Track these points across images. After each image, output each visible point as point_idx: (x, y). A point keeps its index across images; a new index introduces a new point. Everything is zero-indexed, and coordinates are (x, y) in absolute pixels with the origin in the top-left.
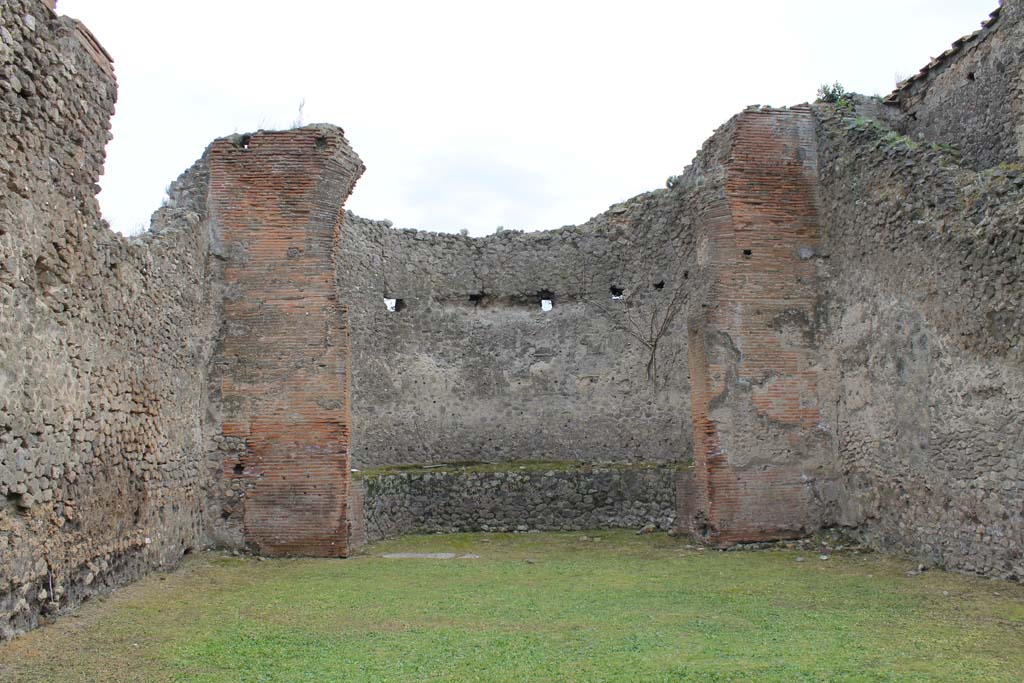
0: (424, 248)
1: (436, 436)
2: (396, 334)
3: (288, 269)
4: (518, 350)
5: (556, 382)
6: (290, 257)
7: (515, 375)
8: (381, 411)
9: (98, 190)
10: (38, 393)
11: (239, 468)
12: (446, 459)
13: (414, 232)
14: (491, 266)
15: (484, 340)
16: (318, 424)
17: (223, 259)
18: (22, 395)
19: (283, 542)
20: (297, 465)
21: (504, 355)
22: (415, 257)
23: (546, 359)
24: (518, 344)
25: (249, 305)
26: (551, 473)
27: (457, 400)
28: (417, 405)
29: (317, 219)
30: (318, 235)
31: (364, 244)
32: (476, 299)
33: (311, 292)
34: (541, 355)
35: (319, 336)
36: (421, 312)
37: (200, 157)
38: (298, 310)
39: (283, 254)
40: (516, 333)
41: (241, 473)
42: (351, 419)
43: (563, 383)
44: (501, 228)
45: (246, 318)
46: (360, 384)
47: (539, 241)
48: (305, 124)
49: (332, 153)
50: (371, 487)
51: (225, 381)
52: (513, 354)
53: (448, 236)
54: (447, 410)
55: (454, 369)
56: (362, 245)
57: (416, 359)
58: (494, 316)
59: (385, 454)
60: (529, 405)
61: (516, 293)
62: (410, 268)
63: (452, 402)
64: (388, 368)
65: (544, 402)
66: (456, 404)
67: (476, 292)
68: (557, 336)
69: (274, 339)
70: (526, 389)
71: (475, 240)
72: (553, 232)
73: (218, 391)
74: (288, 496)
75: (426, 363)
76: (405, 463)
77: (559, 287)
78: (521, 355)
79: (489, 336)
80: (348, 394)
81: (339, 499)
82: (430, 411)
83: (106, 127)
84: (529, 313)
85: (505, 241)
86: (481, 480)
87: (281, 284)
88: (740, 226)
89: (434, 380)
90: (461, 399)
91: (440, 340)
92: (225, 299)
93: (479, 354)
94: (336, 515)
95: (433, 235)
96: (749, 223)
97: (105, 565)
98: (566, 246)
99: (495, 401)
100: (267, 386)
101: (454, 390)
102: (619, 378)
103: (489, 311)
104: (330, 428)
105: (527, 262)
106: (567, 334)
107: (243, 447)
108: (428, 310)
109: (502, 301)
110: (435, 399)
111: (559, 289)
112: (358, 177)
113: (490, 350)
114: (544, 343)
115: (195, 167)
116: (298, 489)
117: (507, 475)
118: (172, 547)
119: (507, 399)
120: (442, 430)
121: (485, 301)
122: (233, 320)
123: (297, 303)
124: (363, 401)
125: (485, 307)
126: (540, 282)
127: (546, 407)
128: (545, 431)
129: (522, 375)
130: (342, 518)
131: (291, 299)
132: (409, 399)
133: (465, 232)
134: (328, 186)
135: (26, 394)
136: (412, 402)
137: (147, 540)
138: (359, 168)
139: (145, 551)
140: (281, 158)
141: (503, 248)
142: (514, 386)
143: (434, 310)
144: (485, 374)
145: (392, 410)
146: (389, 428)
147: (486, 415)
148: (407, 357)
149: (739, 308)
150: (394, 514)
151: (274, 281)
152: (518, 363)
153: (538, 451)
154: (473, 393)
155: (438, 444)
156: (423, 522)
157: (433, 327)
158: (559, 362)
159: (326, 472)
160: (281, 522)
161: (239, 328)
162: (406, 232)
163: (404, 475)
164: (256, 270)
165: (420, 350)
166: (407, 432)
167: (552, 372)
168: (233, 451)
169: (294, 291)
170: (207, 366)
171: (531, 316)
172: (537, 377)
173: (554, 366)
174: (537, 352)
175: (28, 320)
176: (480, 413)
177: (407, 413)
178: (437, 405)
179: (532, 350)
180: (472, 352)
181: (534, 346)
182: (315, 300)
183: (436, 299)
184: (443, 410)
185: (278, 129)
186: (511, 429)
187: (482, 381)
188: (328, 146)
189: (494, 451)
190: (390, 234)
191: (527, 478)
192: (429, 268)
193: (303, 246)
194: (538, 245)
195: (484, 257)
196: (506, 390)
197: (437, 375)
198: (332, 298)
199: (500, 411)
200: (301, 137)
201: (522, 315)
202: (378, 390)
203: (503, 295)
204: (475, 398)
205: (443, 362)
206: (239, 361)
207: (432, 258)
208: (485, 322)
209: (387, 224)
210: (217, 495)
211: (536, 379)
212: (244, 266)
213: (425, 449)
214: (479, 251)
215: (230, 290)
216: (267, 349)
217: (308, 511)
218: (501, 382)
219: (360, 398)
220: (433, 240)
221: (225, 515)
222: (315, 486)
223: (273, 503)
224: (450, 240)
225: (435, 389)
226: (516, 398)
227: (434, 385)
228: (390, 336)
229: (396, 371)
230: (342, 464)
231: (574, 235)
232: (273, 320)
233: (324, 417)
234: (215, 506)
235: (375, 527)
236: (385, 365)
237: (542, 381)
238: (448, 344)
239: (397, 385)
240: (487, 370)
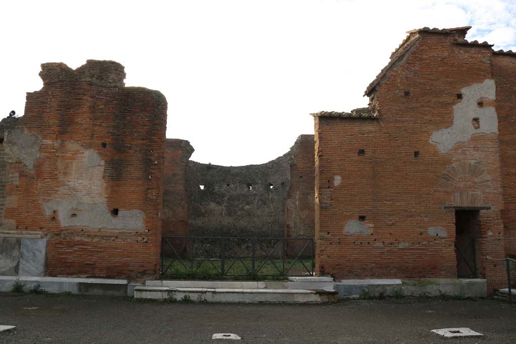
0: (213, 170)
1: (214, 228)
2: (203, 196)
3: (173, 179)
4: (241, 202)
5: (252, 212)
6: (173, 175)
7: (240, 210)
8: (198, 219)
13: (210, 165)
15: (230, 198)
16: (179, 222)
21: (236, 203)
22: (210, 173)
23: (249, 205)
24: (241, 200)
27: (221, 217)
28: (209, 218)
35: (180, 198)
36: (211, 190)
38: (175, 191)
40: (240, 197)
43: (254, 213)
52: (239, 203)
54: (218, 220)
55: (221, 207)
56: (194, 170)
57: (209, 204)
59: (199, 232)
60: (243, 219)
62: (208, 176)
64: (201, 207)
65: (248, 218)
67: (229, 184)
68: (253, 198)
70: (243, 214)
75: (212, 205)
79: (232, 197)
81: (184, 242)
82: (213, 219)
88: (300, 169)
89: (214, 210)
90: (223, 216)
91: (217, 198)
93: (229, 203)
94: (183, 246)
95: (216, 166)
96: (303, 169)
98: (257, 170)
99: (233, 217)
101: (221, 214)
102: (270, 211)
104: (183, 223)
105: (244, 175)
106: (256, 197)
108: (214, 189)
110: (215, 216)
112: (193, 153)
113: (232, 202)
114: (249, 200)
117: (234, 239)
119: (237, 217)
120: (216, 226)
123: (174, 188)
124: (193, 216)
125: (231, 188)
126: (248, 181)
127: (249, 220)
128: (248, 227)
129: (242, 209)
132: (207, 216)
138: (193, 150)
140: (171, 148)
141: (237, 170)
142: (239, 213)
145: (201, 219)
146: (200, 224)
147: (230, 221)
148: (206, 203)
149: (298, 193)
151: (169, 182)
152: (240, 206)
153: (246, 233)
155: (215, 230)
157: (215, 194)
158: (253, 206)
165: (210, 201)
167: (251, 209)
169: (174, 185)
173: (251, 207)
174: (247, 203)
176: (227, 221)
179: (245, 202)
180: (227, 202)
182: (180, 188)
183: (216, 186)
186: (237, 226)
192: (214, 176)
193: (177, 172)
195: (231, 173)
196: (237, 214)
197: (216, 209)
198: (184, 187)
199: (234, 221)
202: (197, 213)
204: (227, 216)
205: (217, 205)
207: (215, 173)
211: (246, 211)
218: (235, 212)
225: (215, 213)
226: (239, 217)
228: (201, 197)
229: (203, 207)
233: (181, 220)
236: (200, 205)
237: (248, 212)
238: (219, 200)
239: (203, 211)
240: (231, 208)
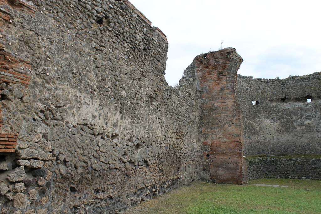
0: (264, 84)
1: (271, 146)
2: (256, 113)
3: (221, 94)
4: (299, 116)
5: (314, 127)
6: (221, 90)
7: (299, 125)
8: (253, 138)
9: (165, 74)
10: (151, 133)
11: (208, 156)
12: (275, 153)
13: (260, 79)
14: (288, 88)
15: (287, 113)
16: (232, 142)
17: (201, 92)
18: (147, 133)
19: (222, 179)
20: (226, 155)
21: (294, 118)
22: (261, 87)
23: (310, 119)
24: (299, 115)
25: (209, 105)
26: (314, 159)
27: (278, 134)
28: (264, 136)
29: (229, 77)
30: (230, 82)
31: (244, 84)
32: (283, 100)
33: (229, 100)
34: (308, 118)
35: (232, 114)
36: (264, 105)
37: (192, 62)
38: (225, 106)
39: (219, 89)
40: (298, 111)
41: (209, 157)
42: (243, 140)
43: (317, 127)
44: (291, 75)
45: (209, 109)
46: (245, 129)
47: (305, 79)
48: (223, 48)
49: (232, 56)
50: (250, 162)
51: (203, 129)
52: (297, 118)
53: (272, 79)
54: (275, 137)
55: (277, 124)
56: (244, 85)
57: (264, 121)
58: (290, 105)
59: (254, 151)
60: (304, 135)
61: (298, 97)
62: (260, 91)
63: (276, 135)
64: (254, 124)
65: (310, 134)
66: (278, 135)
67: (283, 98)
68: (314, 111)
69: (217, 115)
70: (302, 130)
71: (282, 80)
72: (310, 75)
73: (201, 132)
74: (223, 164)
75: (267, 122)
76: (261, 155)
77: (313, 94)
78: (300, 118)
79: (288, 112)
80: (241, 132)
81: (240, 165)
82: (269, 137)
83: (166, 56)
84: (303, 104)
85: (292, 80)
86: (288, 161)
87: (219, 98)
89: (270, 127)
90: (280, 133)
91: (272, 114)
92: (202, 104)
93: (285, 118)
94: (239, 171)
95: (267, 80)
97: (170, 183)
98: (315, 80)
99: (292, 134)
100: (216, 130)
101: (277, 130)
103: (288, 104)
104: (236, 143)
105: (301, 86)
106: (318, 110)
107: (209, 149)
108: (267, 104)
109: (293, 100)
110: (271, 133)
111: (314, 94)
112: (241, 63)
113: (289, 117)
114: (309, 114)
115: (191, 65)
116: (226, 162)
117: (297, 159)
118: (189, 179)
119: (296, 133)
120: (273, 144)
121: (286, 100)
122: (205, 110)
123: (224, 104)
124: (246, 134)
125: (286, 102)
126: (306, 93)
127: (311, 136)
128: (311, 144)
129: (302, 125)
130: (241, 172)
131: (222, 103)
132: (262, 133)
133: (278, 78)
134: (232, 66)
135: (148, 133)
136: (263, 135)
137: (182, 176)
138: (241, 60)
139: (181, 179)
140: (216, 60)
141: (291, 82)
142: (298, 129)
143: (269, 104)
144: (288, 125)
145: (256, 137)
146: (255, 143)
147: (288, 139)
148: (260, 120)
150: (258, 171)
151: (217, 98)
152: (299, 121)
153: (308, 151)
154: (284, 131)
155: (272, 148)
156: (268, 174)
157: (269, 110)
158: (315, 120)
159: (235, 157)
160: (221, 172)
161: (207, 112)
162: (258, 79)
163: (261, 158)
164: (211, 95)
165: (265, 118)
166: (261, 145)
167: (312, 124)
168: (206, 150)
169: (223, 100)
170: (197, 124)
171: (303, 105)
172: (307, 125)
173: (313, 121)
174: (306, 117)
175: (148, 112)
176: (287, 138)
177: (261, 138)
178: (271, 135)
179: (305, 116)
180: (283, 118)
181: (305, 115)
182: (230, 102)
183: (269, 100)
184: (273, 137)
185: (215, 51)
186: (298, 143)
187: (287, 127)
188: (231, 54)
189: (292, 151)
190: (253, 80)
191: (305, 160)
192: (266, 90)
193: (225, 86)
194: (305, 80)
195: (285, 86)
196: (296, 130)
197: (271, 126)
198: (235, 102)
199: (294, 137)
200: (222, 53)
201: (300, 104)
202: (251, 131)
203: (293, 98)
204: (284, 133)
205: (273, 121)
206: (207, 123)
207: (267, 87)
208: (287, 107)
209: (251, 77)
210: (201, 163)
211: (307, 126)
212: (207, 93)
213: (268, 150)
214: (283, 84)
215: (204, 101)
216: (215, 118)
217: (230, 169)
218: (294, 128)
219: (245, 133)
220: (267, 81)
221: (204, 170)
222: (232, 162)
223: (219, 167)
224: (273, 81)
225: (270, 130)
226: (299, 133)
227: (270, 129)
228: (255, 113)
229: (257, 124)
230: (240, 154)
231: (318, 75)
232: (217, 110)
233: (234, 140)
234: (201, 167)
235: (251, 175)
236: (253, 123)
237: (309, 127)
238: (274, 115)
239: (258, 129)
240: (288, 124)
